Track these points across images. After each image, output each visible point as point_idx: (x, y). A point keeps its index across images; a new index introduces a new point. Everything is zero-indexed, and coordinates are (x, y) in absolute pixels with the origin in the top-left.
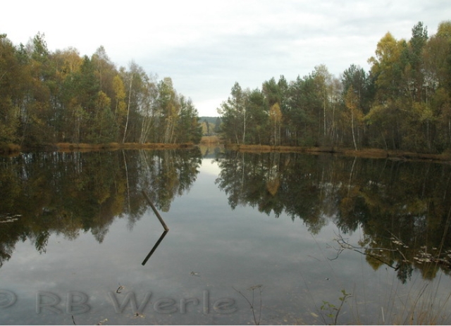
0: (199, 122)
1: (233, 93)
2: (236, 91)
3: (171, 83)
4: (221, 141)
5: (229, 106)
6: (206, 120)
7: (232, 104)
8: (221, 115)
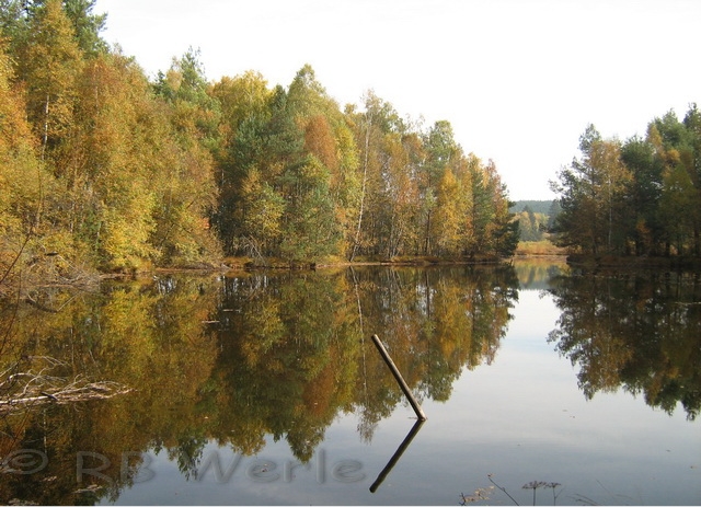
6: (528, 207)
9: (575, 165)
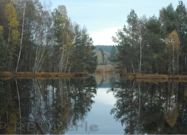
0: (94, 51)
1: (129, 21)
2: (132, 19)
3: (65, 12)
4: (117, 70)
5: (125, 34)
6: (102, 49)
7: (128, 32)
8: (117, 44)
9: (125, 29)
